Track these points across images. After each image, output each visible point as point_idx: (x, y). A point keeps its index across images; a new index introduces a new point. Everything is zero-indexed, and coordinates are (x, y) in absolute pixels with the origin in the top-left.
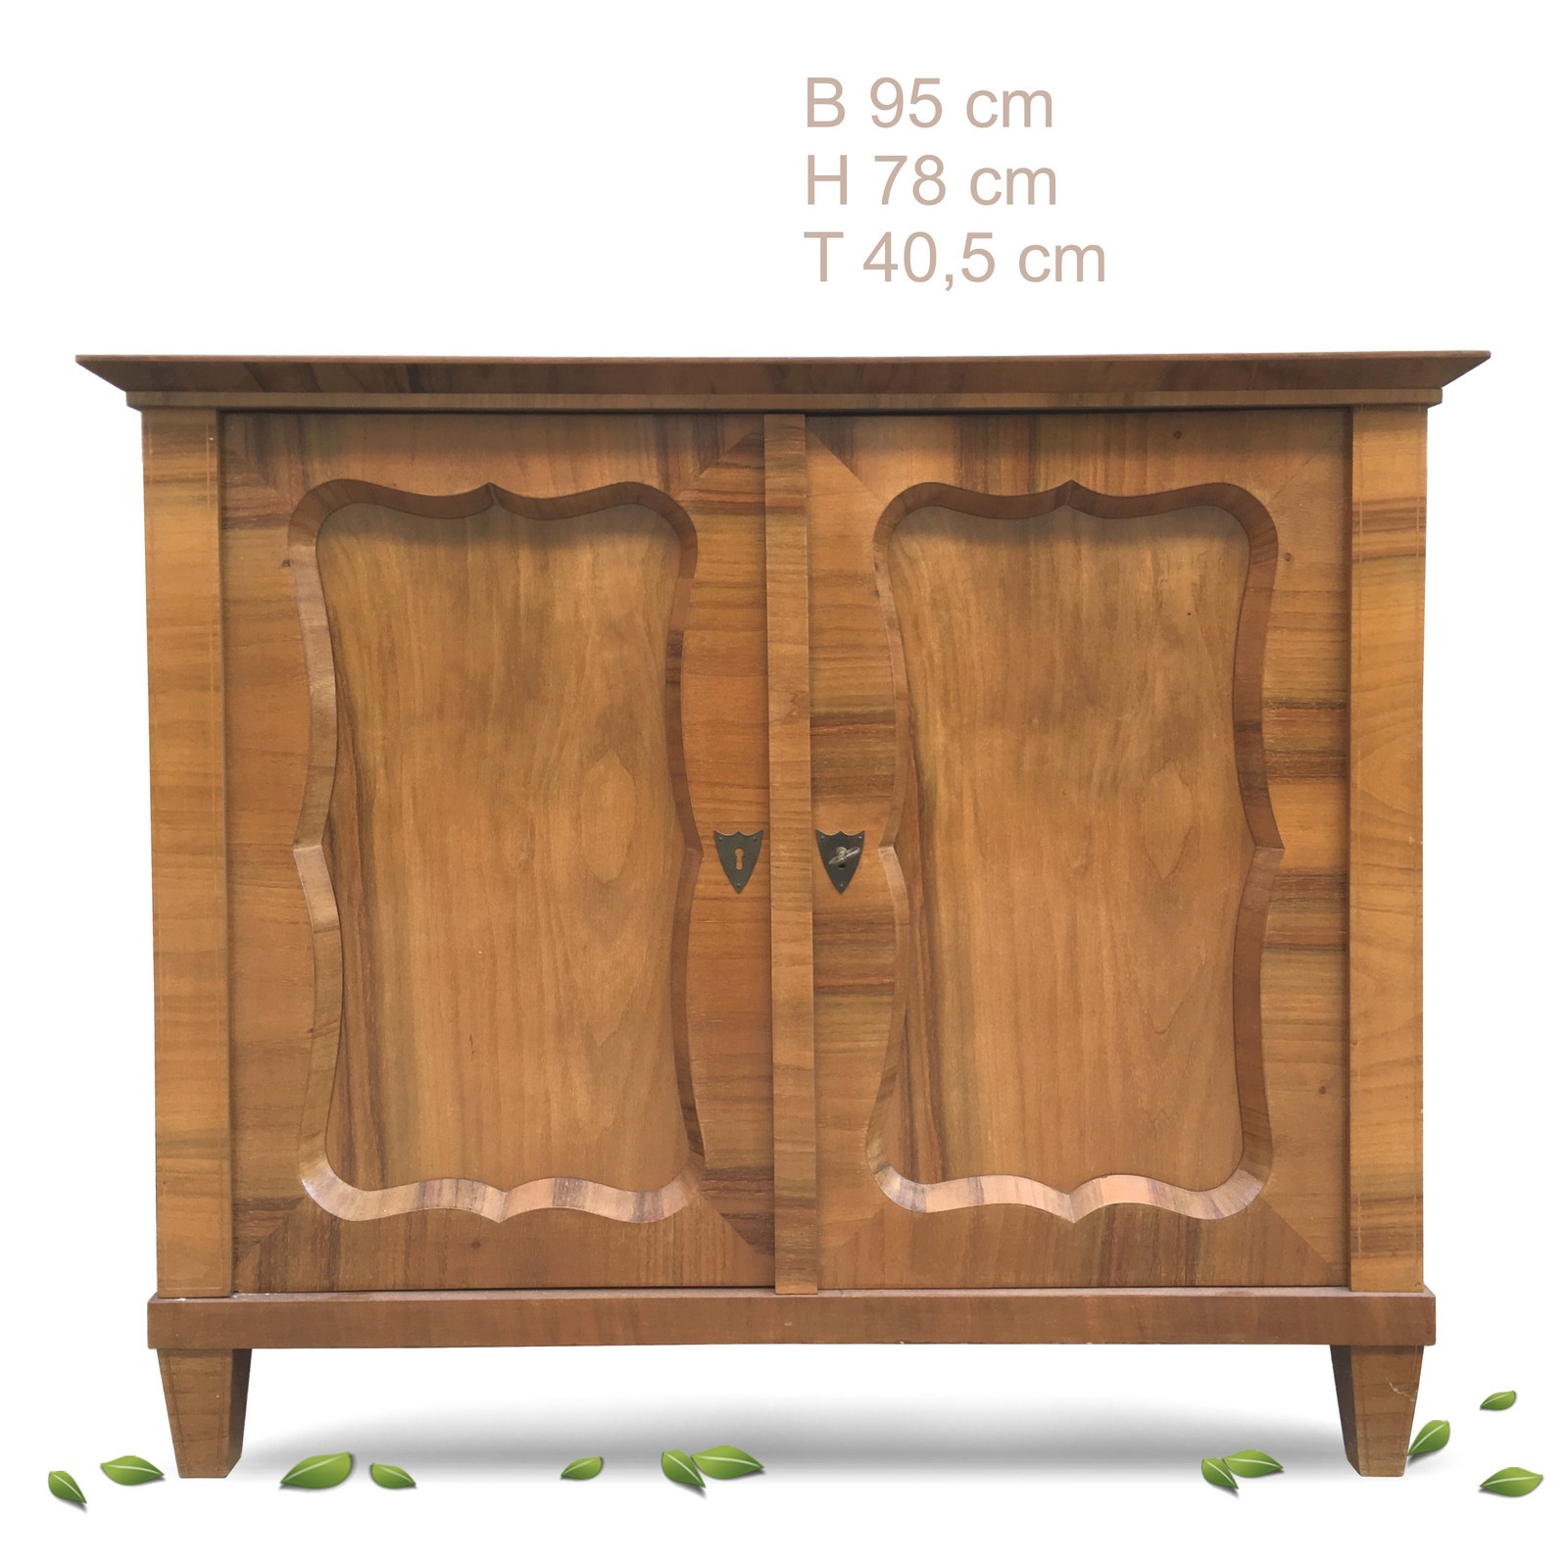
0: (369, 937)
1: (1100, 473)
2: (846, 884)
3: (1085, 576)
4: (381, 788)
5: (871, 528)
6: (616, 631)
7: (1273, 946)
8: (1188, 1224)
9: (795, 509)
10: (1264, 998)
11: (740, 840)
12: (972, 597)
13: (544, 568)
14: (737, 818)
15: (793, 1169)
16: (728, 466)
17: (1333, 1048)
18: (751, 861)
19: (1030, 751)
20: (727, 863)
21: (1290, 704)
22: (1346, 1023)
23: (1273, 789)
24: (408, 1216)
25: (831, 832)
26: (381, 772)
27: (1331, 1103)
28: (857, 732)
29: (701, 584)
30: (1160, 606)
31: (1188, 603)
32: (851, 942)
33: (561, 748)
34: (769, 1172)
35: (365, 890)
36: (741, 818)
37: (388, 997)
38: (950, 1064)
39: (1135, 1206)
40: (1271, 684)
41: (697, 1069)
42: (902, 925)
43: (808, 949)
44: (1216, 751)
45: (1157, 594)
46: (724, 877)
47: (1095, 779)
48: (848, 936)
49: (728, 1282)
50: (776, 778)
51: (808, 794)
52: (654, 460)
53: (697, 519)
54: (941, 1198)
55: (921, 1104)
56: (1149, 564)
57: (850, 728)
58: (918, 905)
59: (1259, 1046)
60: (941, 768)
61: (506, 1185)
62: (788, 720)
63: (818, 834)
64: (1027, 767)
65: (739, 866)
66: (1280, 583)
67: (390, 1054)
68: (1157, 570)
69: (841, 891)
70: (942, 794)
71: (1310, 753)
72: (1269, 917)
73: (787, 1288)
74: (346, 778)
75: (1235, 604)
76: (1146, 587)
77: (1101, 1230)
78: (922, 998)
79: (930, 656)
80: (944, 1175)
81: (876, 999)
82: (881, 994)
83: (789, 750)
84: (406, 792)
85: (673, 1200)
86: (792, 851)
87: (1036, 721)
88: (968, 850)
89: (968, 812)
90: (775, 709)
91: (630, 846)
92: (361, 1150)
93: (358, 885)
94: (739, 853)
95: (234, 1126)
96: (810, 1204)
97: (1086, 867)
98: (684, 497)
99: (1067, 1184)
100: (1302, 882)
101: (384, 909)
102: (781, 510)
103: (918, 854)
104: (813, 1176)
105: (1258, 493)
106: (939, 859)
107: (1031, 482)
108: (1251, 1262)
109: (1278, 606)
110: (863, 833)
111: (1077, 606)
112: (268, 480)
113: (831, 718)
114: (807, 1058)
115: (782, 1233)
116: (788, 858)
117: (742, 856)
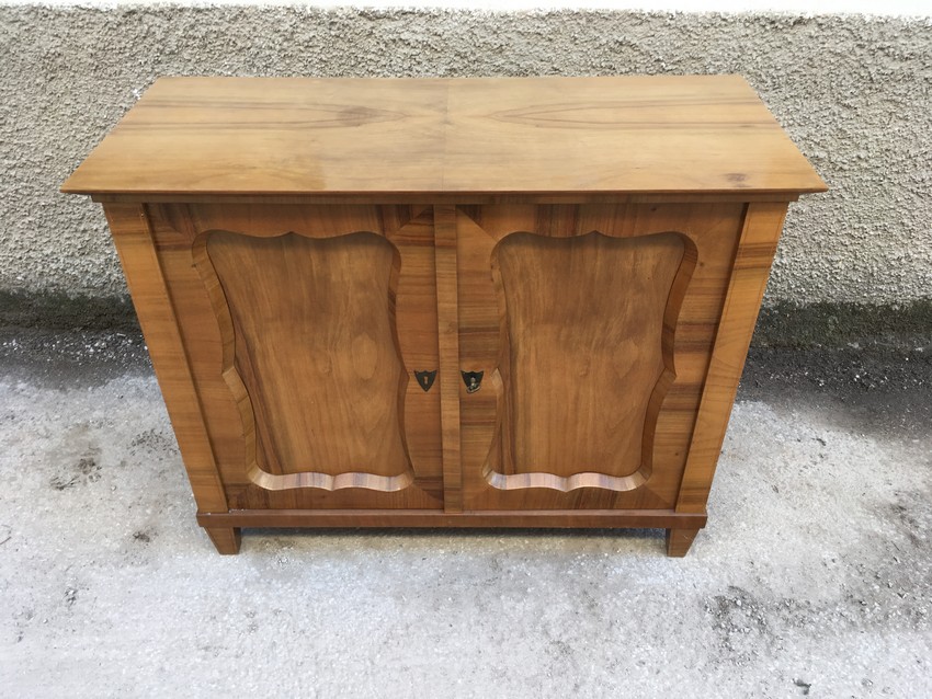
0: (262, 398)
1: (610, 228)
3: (599, 263)
4: (258, 346)
5: (490, 251)
6: (362, 286)
7: (664, 409)
8: (613, 493)
9: (452, 246)
10: (658, 427)
11: (426, 373)
12: (540, 271)
13: (324, 260)
14: (424, 365)
15: (451, 479)
16: (415, 224)
17: (686, 441)
18: (431, 381)
19: (564, 332)
20: (421, 382)
21: (690, 324)
22: (692, 434)
23: (675, 356)
24: (295, 489)
25: (468, 372)
26: (256, 339)
27: (680, 459)
28: (481, 335)
29: (404, 276)
30: (635, 275)
31: (650, 273)
33: (340, 331)
34: (442, 478)
35: (257, 380)
36: (427, 365)
37: (274, 417)
38: (519, 439)
39: (590, 489)
40: (682, 316)
41: (410, 447)
43: (457, 413)
44: (653, 332)
45: (634, 270)
46: (419, 386)
47: (594, 343)
48: (476, 407)
50: (443, 354)
51: (457, 360)
52: (376, 221)
53: (399, 248)
54: (514, 483)
55: (506, 452)
56: (632, 257)
57: (478, 333)
58: (508, 387)
59: (652, 440)
60: (521, 340)
61: (334, 473)
62: (447, 332)
63: (462, 372)
64: (562, 339)
65: (426, 383)
66: (696, 275)
67: (278, 435)
68: (635, 259)
70: (521, 350)
71: (696, 342)
72: (665, 400)
73: (449, 513)
74: (240, 342)
75: (673, 275)
76: (629, 267)
77: (578, 494)
79: (518, 296)
80: (515, 472)
81: (486, 427)
82: (488, 425)
83: (448, 344)
84: (270, 347)
86: (450, 380)
87: (568, 321)
88: (532, 368)
89: (533, 355)
90: (442, 328)
91: (376, 368)
92: (271, 462)
93: (253, 380)
94: (426, 378)
95: (217, 462)
96: (458, 490)
97: (586, 375)
98: (393, 238)
99: (566, 474)
100: (684, 388)
101: (267, 387)
102: (442, 247)
103: (509, 370)
104: (459, 481)
105: (691, 236)
106: (518, 372)
107: (574, 231)
109: (693, 285)
110: (482, 372)
111: (593, 276)
112: (176, 229)
113: (468, 330)
114: (458, 447)
115: (448, 498)
116: (448, 382)
117: (427, 379)
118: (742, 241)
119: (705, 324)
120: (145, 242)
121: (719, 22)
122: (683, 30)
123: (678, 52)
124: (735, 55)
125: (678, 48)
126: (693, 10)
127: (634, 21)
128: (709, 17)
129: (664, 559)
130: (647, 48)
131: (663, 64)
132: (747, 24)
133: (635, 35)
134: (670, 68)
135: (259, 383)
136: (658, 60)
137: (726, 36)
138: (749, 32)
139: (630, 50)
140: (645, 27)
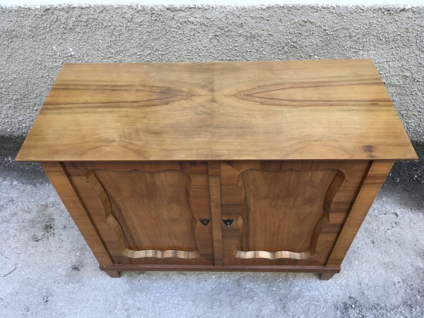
1: (299, 168)
3: (293, 177)
4: (122, 207)
5: (237, 176)
6: (172, 186)
7: (323, 233)
9: (217, 175)
10: (319, 238)
11: (205, 220)
12: (262, 180)
16: (198, 166)
18: (208, 223)
19: (274, 202)
20: (203, 223)
21: (339, 203)
23: (330, 214)
24: (144, 258)
25: (226, 220)
26: (122, 205)
27: (329, 249)
29: (193, 185)
30: (311, 181)
31: (319, 181)
33: (162, 202)
34: (213, 255)
36: (205, 217)
37: (133, 231)
40: (335, 200)
43: (221, 234)
45: (311, 179)
47: (289, 206)
53: (190, 175)
55: (244, 243)
57: (231, 206)
60: (252, 205)
62: (215, 207)
63: (223, 219)
64: (273, 205)
66: (343, 185)
67: (135, 238)
68: (312, 175)
70: (252, 209)
72: (324, 229)
73: (217, 266)
74: (114, 206)
75: (331, 182)
76: (308, 179)
77: (278, 260)
79: (251, 190)
80: (249, 251)
81: (234, 238)
83: (216, 211)
84: (128, 207)
87: (276, 198)
88: (257, 215)
89: (258, 211)
90: (212, 205)
92: (132, 246)
96: (222, 259)
97: (284, 217)
98: (187, 171)
100: (333, 225)
102: (212, 176)
104: (222, 256)
106: (250, 216)
109: (340, 189)
110: (233, 219)
113: (225, 205)
114: (221, 246)
115: (216, 262)
116: (216, 224)
117: (206, 222)
118: (369, 173)
119: (346, 203)
120: (62, 175)
121: (358, 10)
122: (340, 15)
123: (336, 25)
124: (367, 27)
125: (336, 23)
126: (345, 4)
127: (313, 11)
128: (354, 8)
129: (318, 281)
130: (320, 24)
131: (328, 32)
132: (375, 11)
133: (314, 17)
134: (331, 33)
135: (124, 220)
136: (325, 30)
137: (363, 18)
138: (375, 15)
139: (310, 25)
140: (319, 13)
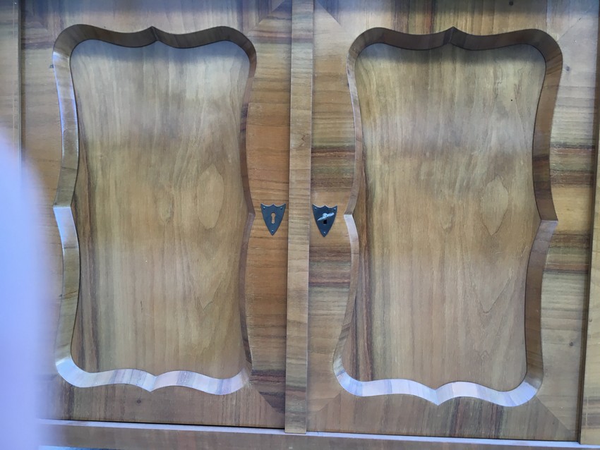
0: (93, 252)
1: (469, 23)
2: (327, 232)
3: (458, 81)
4: (99, 181)
5: (346, 51)
6: (216, 105)
7: (549, 270)
8: (497, 408)
9: (309, 40)
10: (543, 297)
11: (274, 209)
12: (397, 90)
13: (181, 73)
14: (273, 198)
15: (296, 371)
16: (274, 18)
17: (579, 323)
18: (279, 220)
19: (424, 169)
20: (267, 220)
21: (565, 146)
23: (553, 190)
24: (107, 386)
25: (320, 205)
26: (100, 173)
28: (335, 156)
29: (257, 79)
30: (496, 96)
31: (512, 95)
32: (328, 261)
33: (188, 163)
34: (282, 373)
35: (92, 229)
36: (275, 198)
37: (102, 282)
38: (377, 323)
39: (469, 398)
40: (556, 135)
41: (249, 321)
42: (355, 253)
43: (306, 264)
44: (522, 172)
45: (495, 90)
46: (265, 227)
47: (457, 185)
48: (327, 258)
49: (262, 425)
50: (293, 178)
51: (309, 186)
52: (235, 15)
53: (255, 46)
54: (370, 389)
55: (362, 342)
56: (492, 74)
57: (332, 153)
58: (364, 244)
60: (378, 177)
61: (156, 372)
62: (299, 148)
63: (313, 206)
64: (422, 178)
65: (273, 222)
66: (563, 82)
67: (102, 308)
68: (496, 77)
69: (324, 235)
70: (378, 191)
71: (575, 171)
72: (548, 256)
73: (291, 430)
74: (83, 175)
75: (536, 95)
76: (489, 86)
77: (452, 410)
78: (364, 290)
80: (372, 377)
81: (341, 290)
82: (343, 287)
83: (300, 164)
84: (112, 182)
85: (237, 383)
86: (300, 214)
87: (428, 154)
88: (390, 217)
89: (391, 199)
90: (293, 143)
91: (221, 212)
92: (88, 353)
93: (88, 227)
94: (273, 215)
96: (303, 390)
97: (451, 228)
98: (250, 34)
99: (435, 385)
100: (565, 239)
101: (100, 238)
102: (300, 40)
103: (364, 220)
104: (305, 376)
105: (553, 35)
106: (375, 222)
107: (432, 27)
108: (529, 428)
110: (336, 207)
111: (453, 95)
112: (44, 25)
113: (322, 149)
115: (291, 405)
116: (299, 223)
117: (276, 216)
119: (581, 147)
135: (93, 231)
